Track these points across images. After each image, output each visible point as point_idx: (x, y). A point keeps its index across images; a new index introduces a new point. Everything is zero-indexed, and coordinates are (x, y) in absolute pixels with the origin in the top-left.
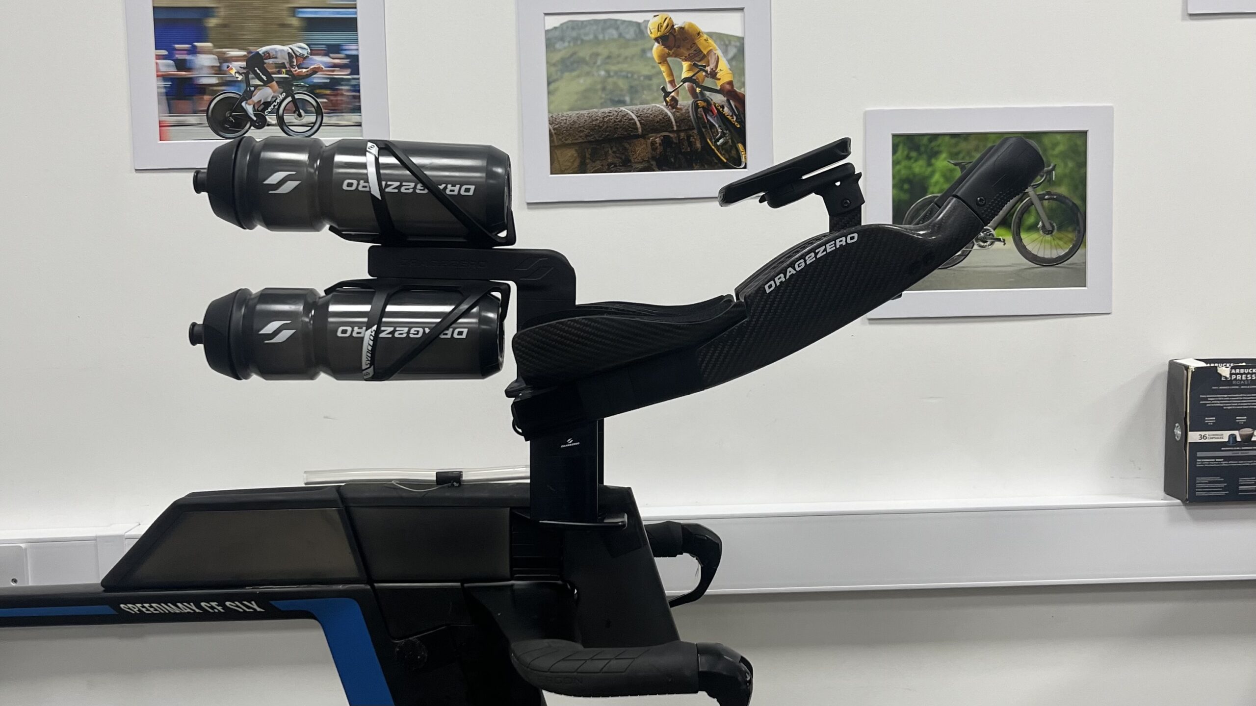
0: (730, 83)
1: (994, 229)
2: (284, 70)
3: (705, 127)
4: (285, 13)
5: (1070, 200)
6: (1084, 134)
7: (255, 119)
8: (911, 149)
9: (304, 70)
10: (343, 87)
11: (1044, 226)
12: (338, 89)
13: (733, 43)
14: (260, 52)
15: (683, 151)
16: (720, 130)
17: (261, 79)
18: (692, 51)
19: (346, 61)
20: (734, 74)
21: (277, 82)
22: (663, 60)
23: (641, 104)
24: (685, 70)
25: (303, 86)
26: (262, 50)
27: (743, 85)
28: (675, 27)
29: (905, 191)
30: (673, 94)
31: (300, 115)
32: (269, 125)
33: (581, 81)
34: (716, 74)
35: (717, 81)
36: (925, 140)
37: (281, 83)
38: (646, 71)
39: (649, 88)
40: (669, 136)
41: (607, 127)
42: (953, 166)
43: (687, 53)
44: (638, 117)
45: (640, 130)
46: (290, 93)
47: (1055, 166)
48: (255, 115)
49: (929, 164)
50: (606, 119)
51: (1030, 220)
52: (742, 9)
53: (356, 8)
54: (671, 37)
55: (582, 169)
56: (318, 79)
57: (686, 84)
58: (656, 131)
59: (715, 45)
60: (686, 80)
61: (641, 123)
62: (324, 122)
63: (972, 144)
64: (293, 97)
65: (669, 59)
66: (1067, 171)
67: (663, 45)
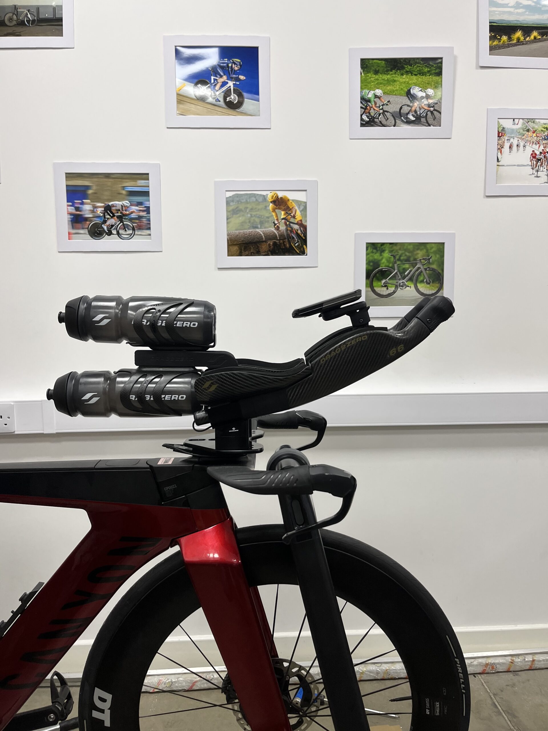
0: (301, 220)
1: (406, 282)
2: (119, 212)
3: (291, 238)
4: (120, 188)
5: (437, 270)
6: (444, 243)
7: (107, 232)
8: (374, 249)
9: (128, 212)
10: (144, 220)
11: (426, 281)
12: (141, 220)
13: (302, 204)
14: (110, 205)
15: (282, 248)
16: (296, 240)
17: (110, 216)
18: (285, 207)
19: (145, 209)
20: (302, 218)
21: (117, 217)
22: (274, 210)
23: (265, 228)
24: (282, 214)
26: (110, 204)
27: (306, 221)
28: (279, 197)
29: (371, 266)
30: (277, 225)
31: (126, 231)
33: (241, 218)
34: (295, 216)
35: (296, 220)
36: (379, 245)
38: (267, 215)
39: (268, 222)
40: (276, 242)
41: (250, 238)
42: (390, 256)
43: (283, 208)
44: (263, 233)
45: (264, 239)
47: (432, 256)
48: (108, 230)
49: (381, 255)
50: (250, 234)
51: (421, 278)
52: (306, 190)
53: (149, 187)
54: (277, 201)
55: (240, 255)
56: (133, 216)
57: (283, 221)
58: (270, 239)
59: (295, 205)
61: (264, 236)
62: (135, 233)
63: (398, 247)
64: (123, 223)
65: (276, 210)
66: (436, 259)
67: (274, 204)
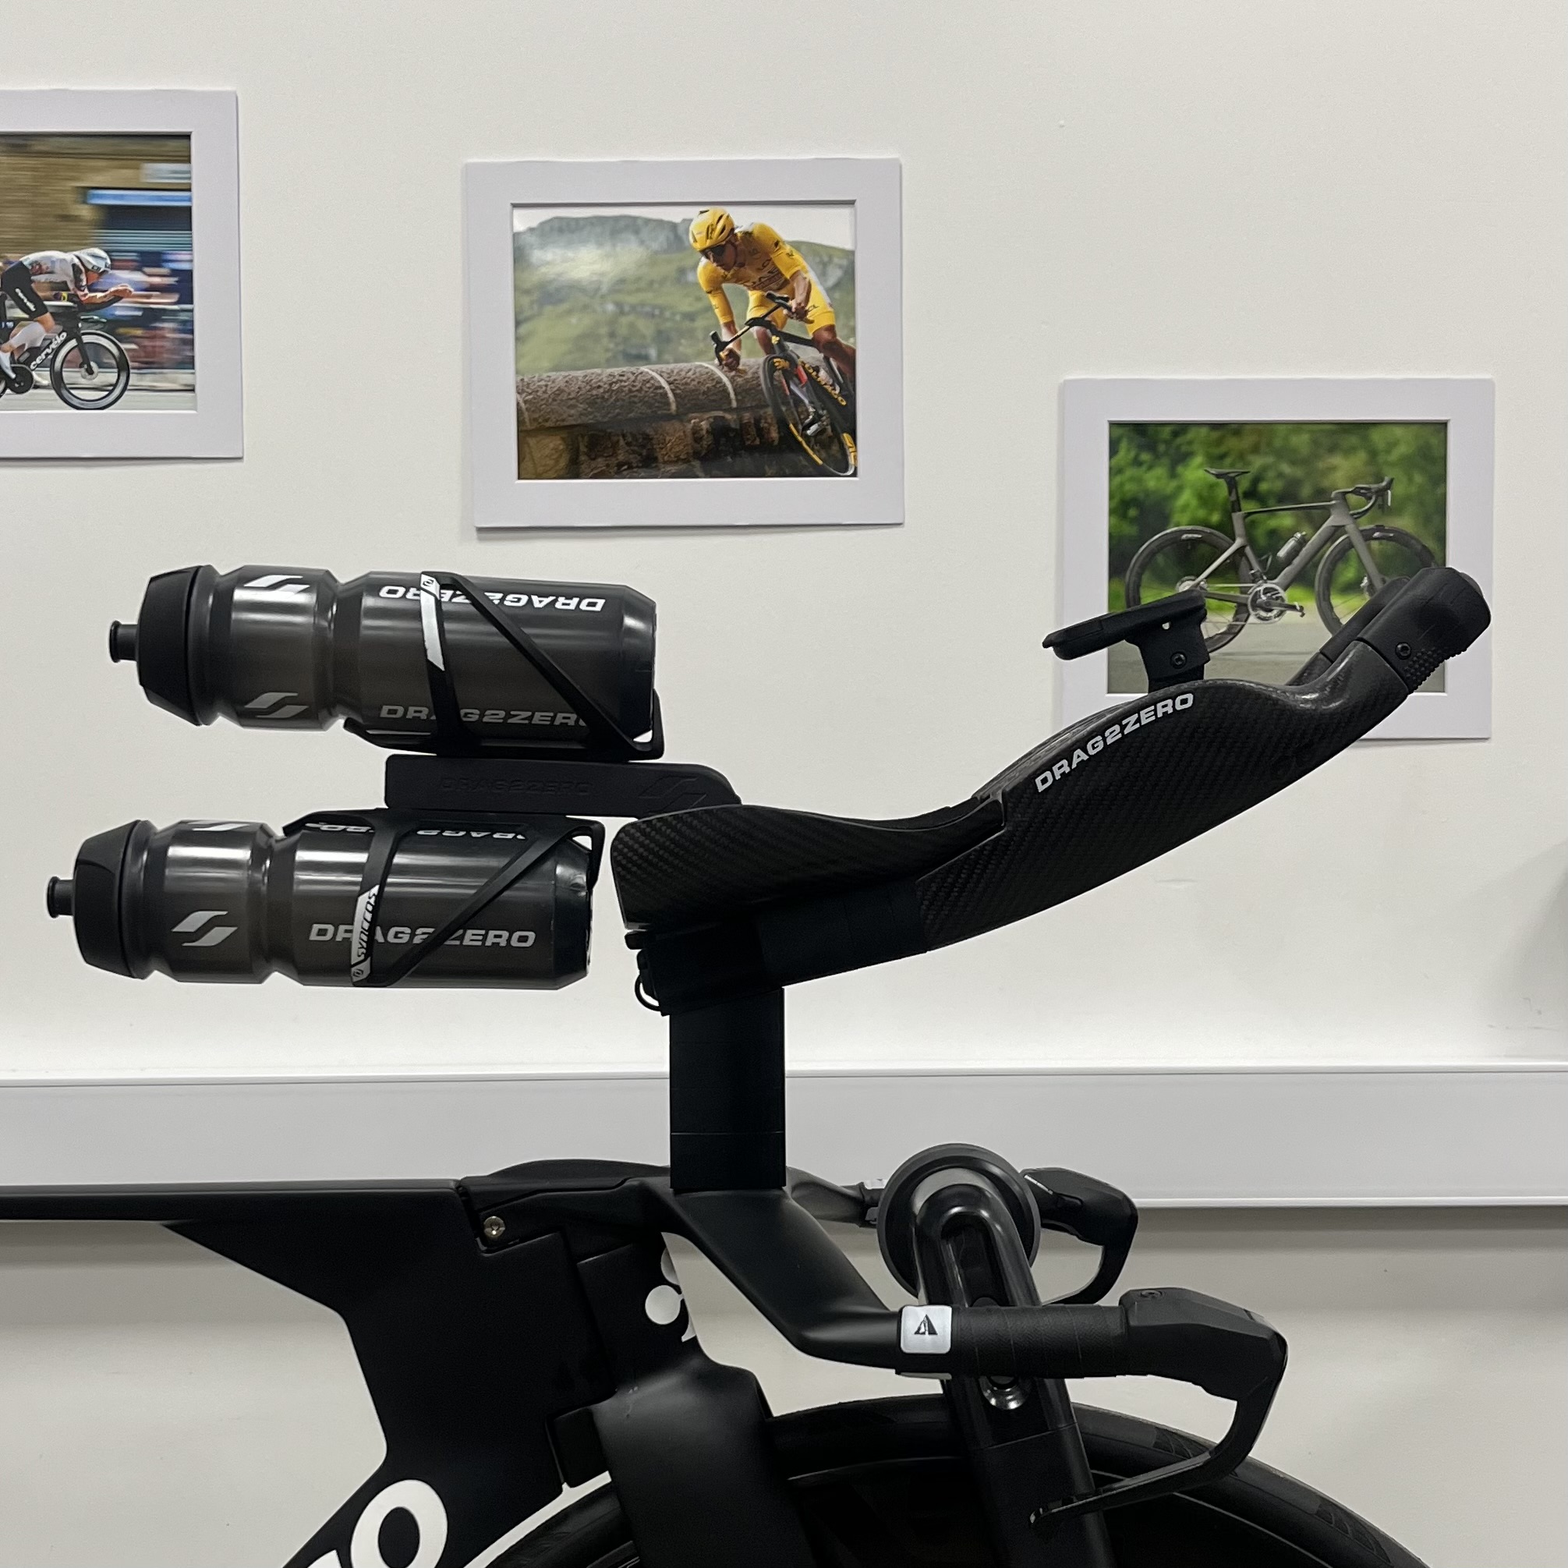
0: (831, 329)
1: (1285, 590)
2: (65, 294)
3: (787, 404)
4: (69, 197)
5: (1418, 541)
6: (1444, 425)
7: (13, 376)
8: (1141, 448)
9: (100, 295)
10: (166, 325)
11: (1371, 585)
12: (156, 328)
13: (836, 260)
14: (25, 263)
15: (748, 443)
16: (811, 410)
17: (26, 309)
18: (765, 273)
19: (171, 280)
20: (837, 317)
21: (52, 313)
22: (715, 287)
23: (676, 361)
24: (752, 305)
25: (97, 322)
26: (28, 259)
27: (853, 331)
28: (736, 231)
29: (1133, 521)
30: (730, 346)
31: (90, 372)
32: (36, 387)
33: (574, 320)
34: (806, 312)
35: (808, 325)
36: (1166, 433)
37: (59, 315)
38: (686, 306)
39: (690, 334)
40: (723, 417)
41: (617, 400)
42: (1213, 479)
43: (756, 277)
44: (670, 383)
45: (673, 407)
46: (73, 334)
47: (1391, 481)
49: (1173, 474)
50: (615, 387)
51: (1349, 573)
52: (852, 203)
53: (189, 190)
54: (730, 248)
55: (573, 471)
56: (121, 309)
57: (755, 329)
58: (701, 408)
59: (805, 264)
60: (753, 322)
61: (675, 395)
62: (130, 383)
63: (1247, 442)
64: (79, 340)
65: (724, 285)
66: (1413, 490)
67: (714, 261)
